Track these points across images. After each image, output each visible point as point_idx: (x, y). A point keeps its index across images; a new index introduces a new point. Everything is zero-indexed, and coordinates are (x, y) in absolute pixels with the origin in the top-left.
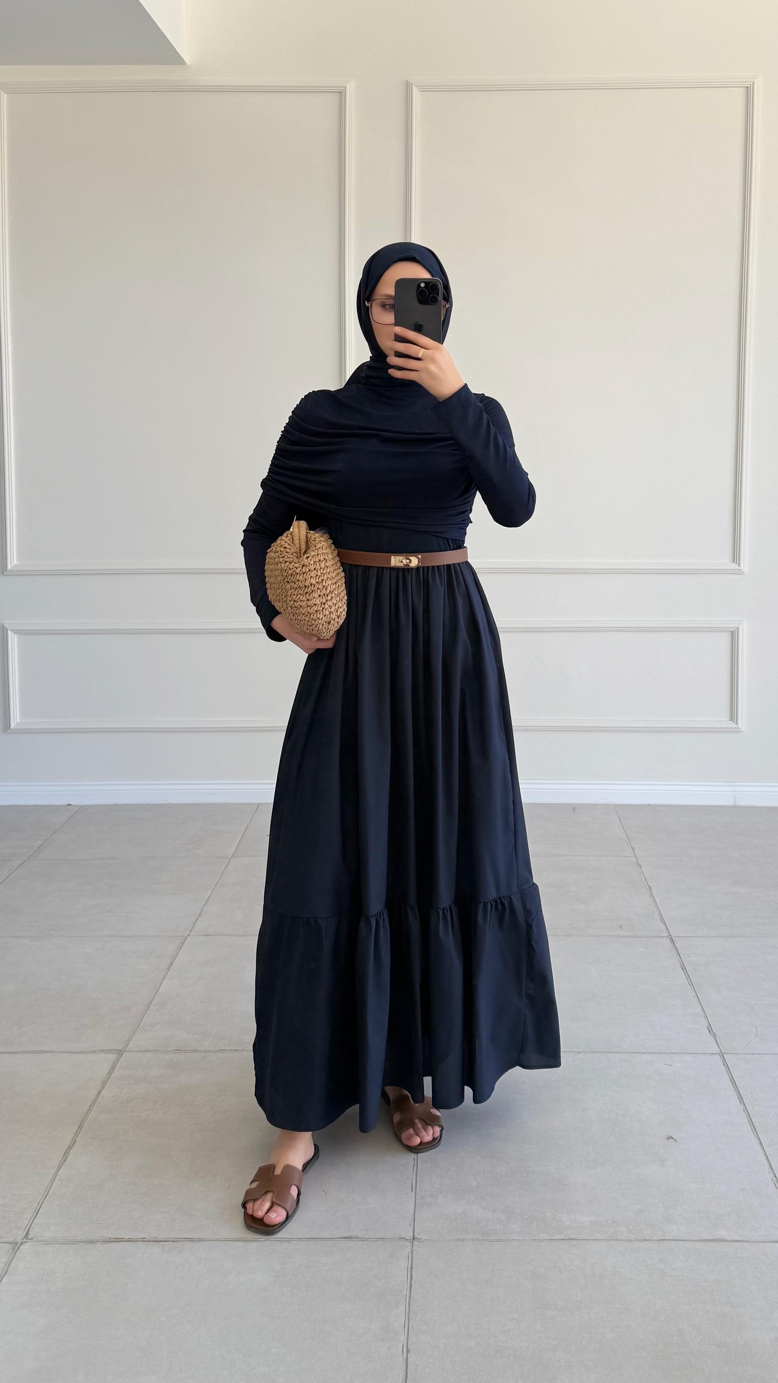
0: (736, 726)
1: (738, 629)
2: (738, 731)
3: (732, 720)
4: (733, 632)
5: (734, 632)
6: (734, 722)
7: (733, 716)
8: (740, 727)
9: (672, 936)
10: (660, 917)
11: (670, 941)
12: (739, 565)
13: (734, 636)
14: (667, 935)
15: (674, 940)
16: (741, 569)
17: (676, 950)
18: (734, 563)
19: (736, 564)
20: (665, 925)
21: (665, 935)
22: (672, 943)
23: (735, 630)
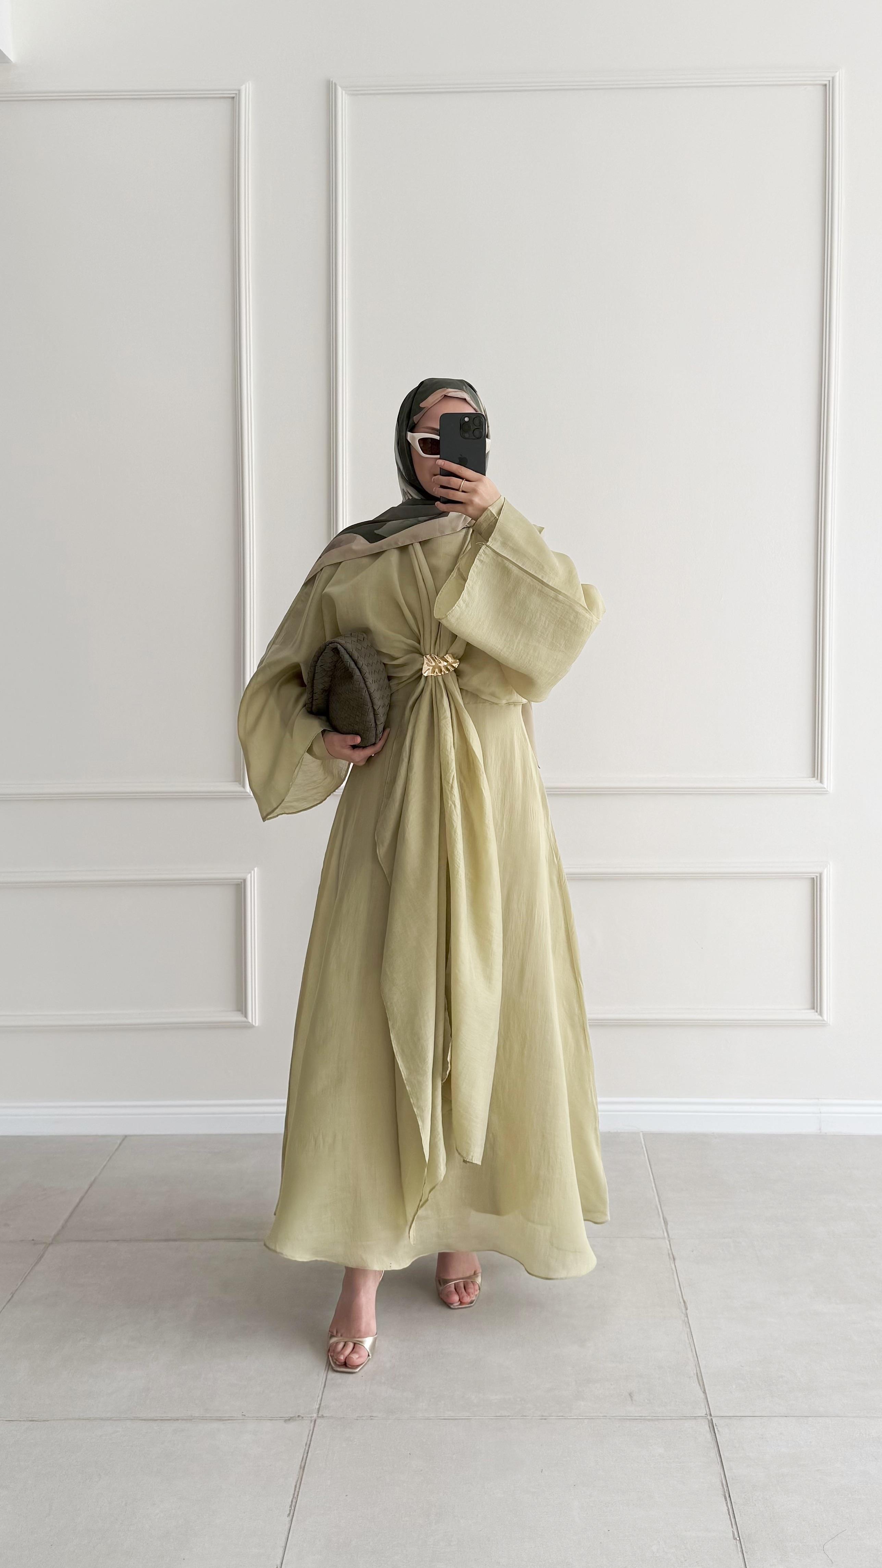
0: (819, 1017)
1: (821, 874)
2: (823, 1024)
3: (814, 1009)
5: (815, 879)
6: (817, 1012)
7: (815, 1003)
8: (825, 1018)
9: (712, 1415)
10: (697, 1371)
11: (709, 1427)
12: (821, 782)
13: (815, 884)
14: (705, 1413)
15: (716, 1426)
16: (825, 788)
17: (716, 1449)
18: (814, 779)
19: (817, 781)
20: (703, 1390)
21: (702, 1412)
22: (712, 1431)
23: (817, 877)
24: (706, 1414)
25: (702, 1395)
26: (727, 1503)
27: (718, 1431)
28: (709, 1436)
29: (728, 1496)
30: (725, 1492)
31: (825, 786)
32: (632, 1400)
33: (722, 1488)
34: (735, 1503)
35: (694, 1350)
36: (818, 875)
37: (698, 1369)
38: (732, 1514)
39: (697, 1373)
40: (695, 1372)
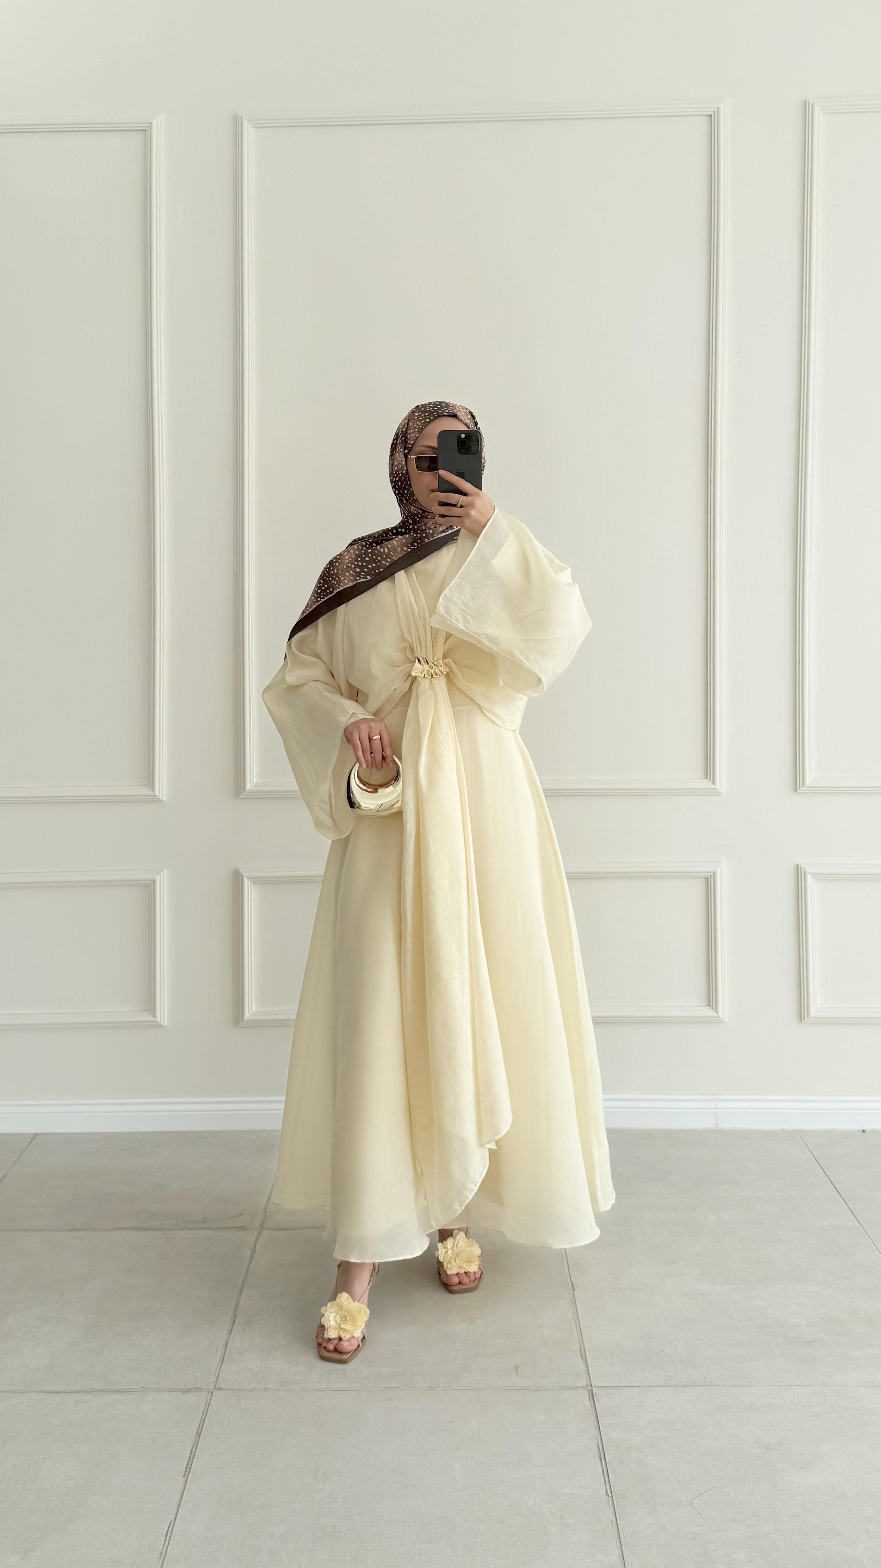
0: (715, 1014)
1: (714, 874)
2: (718, 1021)
3: (709, 1006)
4: (708, 878)
6: (712, 1009)
7: (711, 1000)
8: (721, 1015)
9: (593, 1385)
10: (580, 1346)
11: (589, 1396)
12: (714, 783)
13: (709, 883)
14: (585, 1383)
15: (596, 1395)
16: (717, 789)
17: (595, 1415)
18: (706, 780)
19: (709, 782)
20: (585, 1363)
21: (584, 1383)
22: (592, 1401)
23: (711, 876)
24: (587, 1385)
25: (584, 1367)
26: (602, 1464)
27: (598, 1400)
28: (588, 1404)
29: (602, 1457)
30: (600, 1453)
31: (718, 788)
32: (517, 1372)
33: (598, 1450)
34: (609, 1463)
35: (578, 1327)
36: (712, 874)
37: (582, 1345)
38: (606, 1473)
39: (580, 1348)
40: (579, 1347)
